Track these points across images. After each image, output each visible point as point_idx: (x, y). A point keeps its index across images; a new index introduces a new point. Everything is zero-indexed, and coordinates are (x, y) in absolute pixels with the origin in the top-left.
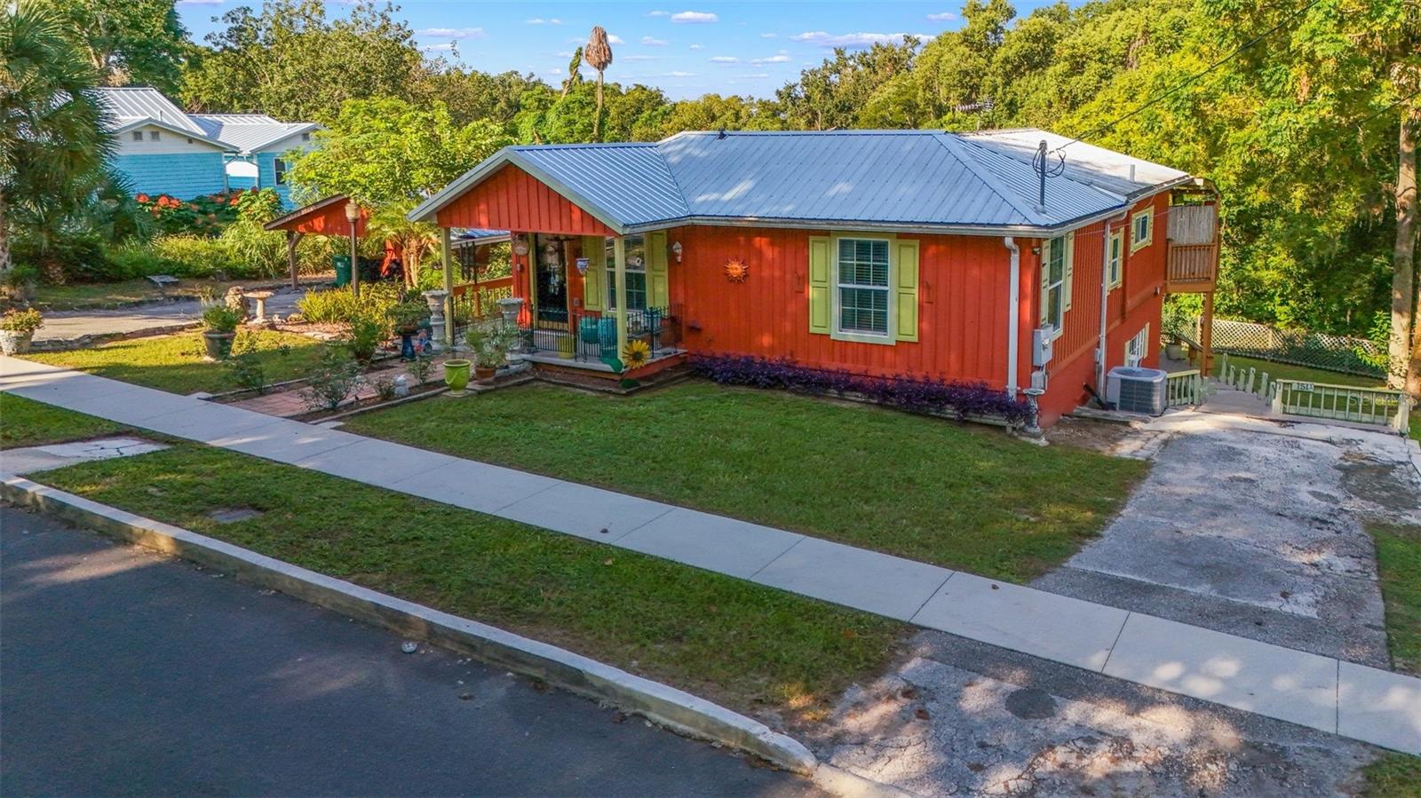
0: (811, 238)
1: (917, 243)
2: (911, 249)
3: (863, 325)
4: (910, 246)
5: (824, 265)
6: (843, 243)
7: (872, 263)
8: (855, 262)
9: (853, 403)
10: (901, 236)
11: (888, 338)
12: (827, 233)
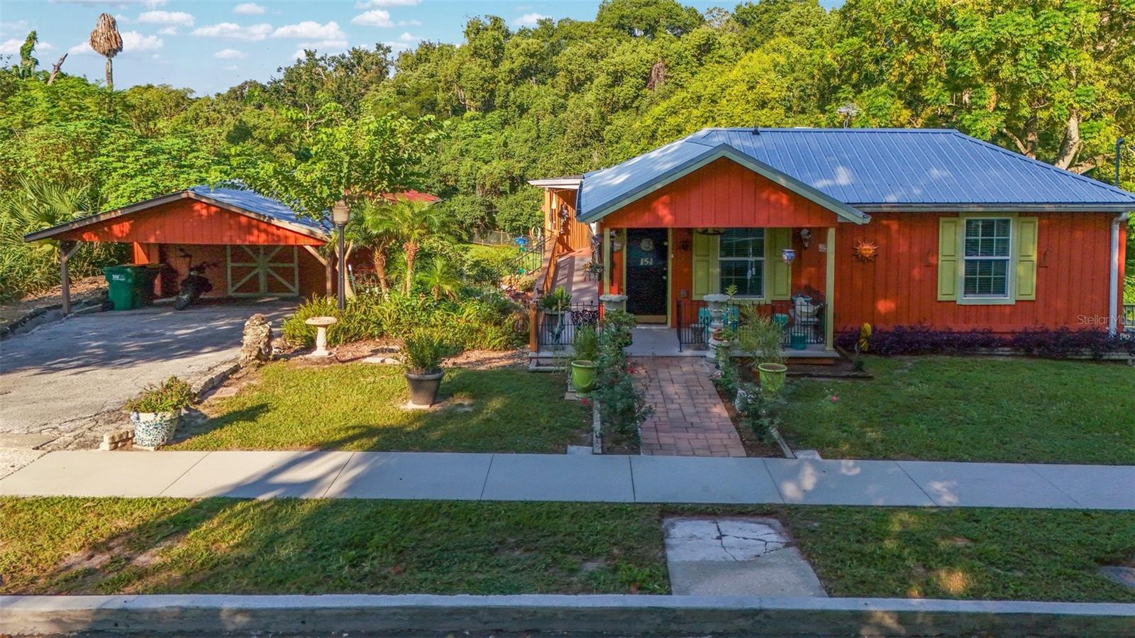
0: (942, 219)
1: (1036, 219)
2: (1032, 225)
3: (985, 288)
4: (1030, 222)
5: (951, 240)
6: (969, 222)
7: (995, 238)
8: (980, 238)
9: (1003, 357)
10: (1022, 214)
11: (1008, 299)
12: (956, 214)
